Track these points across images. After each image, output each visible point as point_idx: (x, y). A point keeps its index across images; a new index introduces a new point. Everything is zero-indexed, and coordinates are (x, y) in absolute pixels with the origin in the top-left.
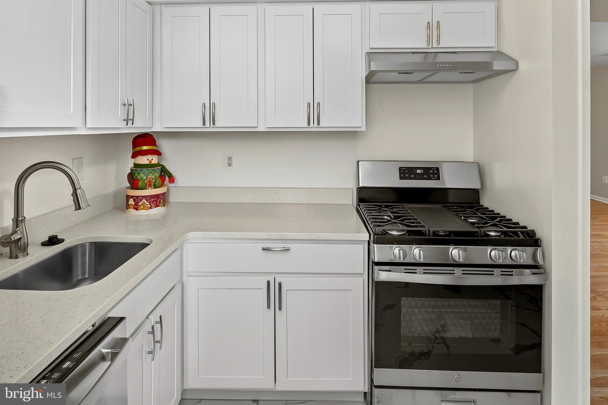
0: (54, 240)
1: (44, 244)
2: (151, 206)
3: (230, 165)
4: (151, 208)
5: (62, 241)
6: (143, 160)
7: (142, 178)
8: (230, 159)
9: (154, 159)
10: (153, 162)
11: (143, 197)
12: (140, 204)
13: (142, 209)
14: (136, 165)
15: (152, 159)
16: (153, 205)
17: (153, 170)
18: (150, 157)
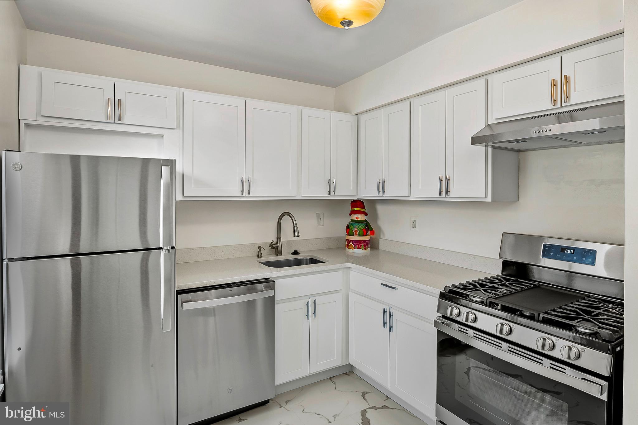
0: (296, 252)
1: (292, 254)
2: (355, 247)
3: (414, 226)
4: (355, 249)
5: (299, 254)
6: (354, 217)
7: (352, 229)
8: (414, 221)
9: (361, 217)
10: (359, 219)
11: (351, 240)
12: (349, 245)
13: (350, 248)
14: (352, 221)
15: (359, 217)
16: (356, 247)
17: (358, 224)
18: (357, 216)
